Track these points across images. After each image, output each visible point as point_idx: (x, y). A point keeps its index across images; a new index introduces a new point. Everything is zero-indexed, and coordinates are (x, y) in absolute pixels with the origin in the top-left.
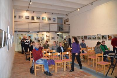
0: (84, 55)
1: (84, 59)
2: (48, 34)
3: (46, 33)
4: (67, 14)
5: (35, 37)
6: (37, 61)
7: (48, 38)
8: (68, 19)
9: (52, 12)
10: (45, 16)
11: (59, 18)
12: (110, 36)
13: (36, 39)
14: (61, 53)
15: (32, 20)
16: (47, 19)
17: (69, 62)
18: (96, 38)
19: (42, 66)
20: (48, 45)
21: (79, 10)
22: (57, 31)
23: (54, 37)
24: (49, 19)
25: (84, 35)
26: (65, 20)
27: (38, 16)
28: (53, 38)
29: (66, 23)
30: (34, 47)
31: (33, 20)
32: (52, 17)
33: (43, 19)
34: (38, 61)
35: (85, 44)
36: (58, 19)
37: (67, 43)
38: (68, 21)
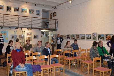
0: (76, 59)
1: (77, 64)
2: (30, 31)
3: (27, 29)
4: (55, 6)
5: (11, 35)
6: (17, 67)
7: (29, 36)
8: (56, 12)
9: (36, 3)
10: (26, 8)
11: (44, 11)
12: (108, 35)
13: (13, 37)
14: (49, 57)
15: (8, 11)
16: (28, 11)
17: (58, 68)
18: (90, 38)
19: (24, 74)
20: (31, 46)
21: (70, 2)
22: (41, 27)
23: (38, 35)
24: (31, 11)
25: (75, 33)
26: (52, 14)
27: (17, 7)
28: (35, 37)
29: (53, 18)
30: (12, 47)
31: (10, 11)
32: (35, 9)
33: (23, 11)
34: (19, 67)
35: (77, 45)
36: (42, 12)
37: (55, 43)
38: (56, 16)
